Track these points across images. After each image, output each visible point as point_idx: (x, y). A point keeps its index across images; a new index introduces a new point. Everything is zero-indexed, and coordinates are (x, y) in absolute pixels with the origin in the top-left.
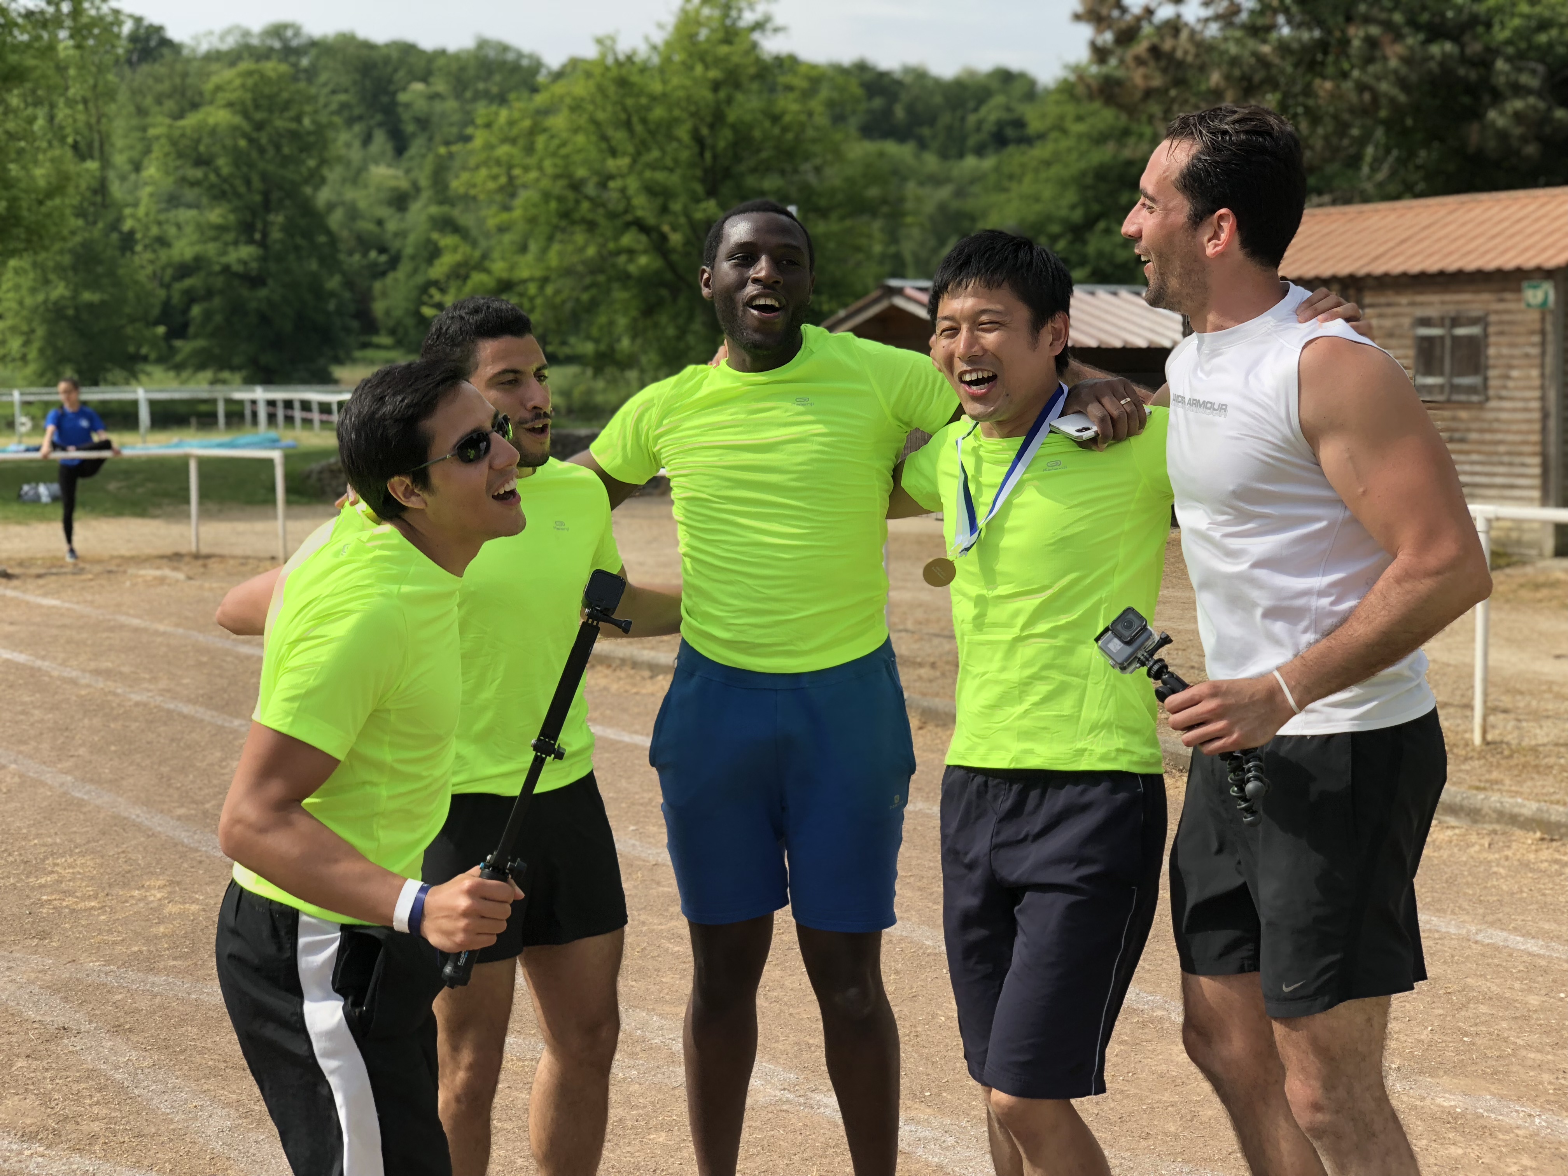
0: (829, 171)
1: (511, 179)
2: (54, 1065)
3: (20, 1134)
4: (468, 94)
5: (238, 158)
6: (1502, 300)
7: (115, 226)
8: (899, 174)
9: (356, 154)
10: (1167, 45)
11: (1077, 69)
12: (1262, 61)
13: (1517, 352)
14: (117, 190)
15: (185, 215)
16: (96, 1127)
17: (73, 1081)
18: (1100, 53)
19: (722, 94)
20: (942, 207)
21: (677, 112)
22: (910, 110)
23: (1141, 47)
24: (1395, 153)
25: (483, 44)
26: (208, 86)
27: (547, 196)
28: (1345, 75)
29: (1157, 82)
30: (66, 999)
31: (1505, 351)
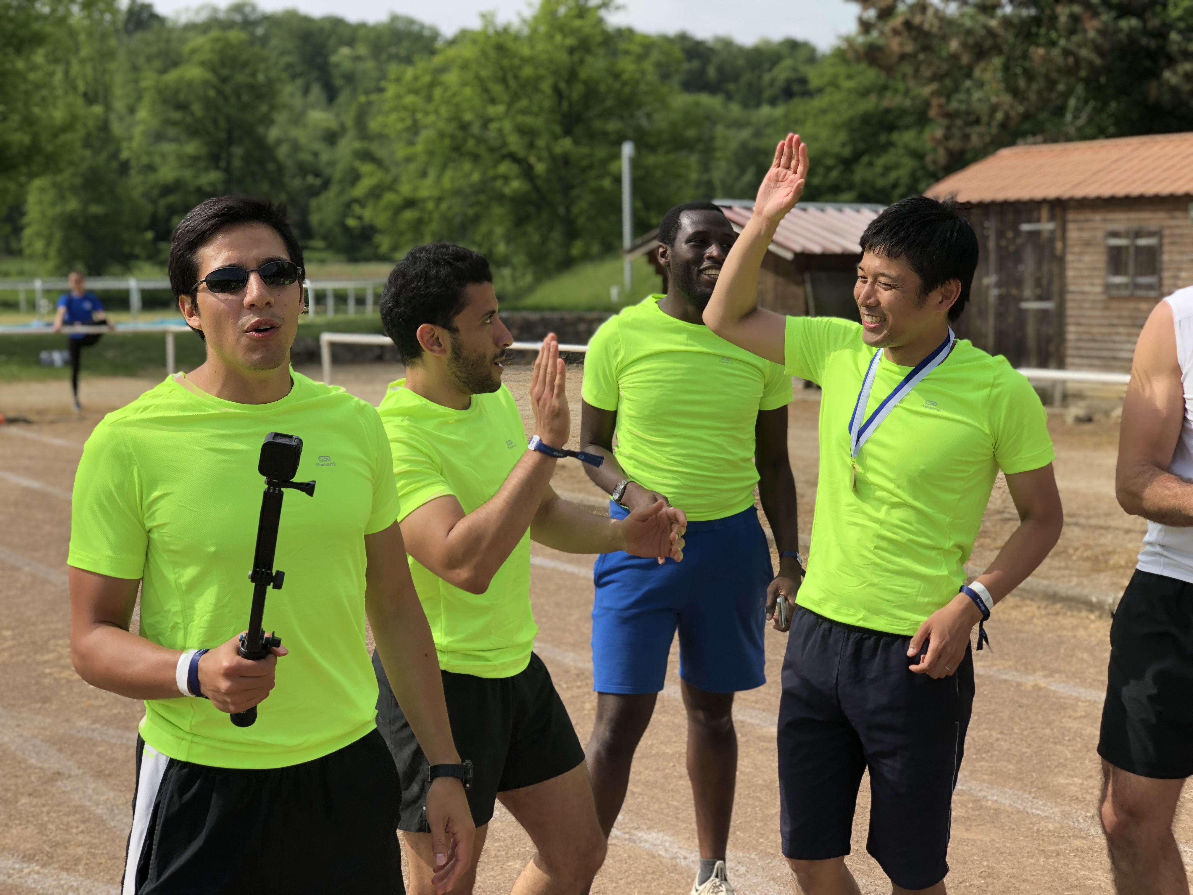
0: (657, 117)
1: (415, 122)
2: (50, 802)
3: (21, 856)
4: (384, 57)
5: (209, 104)
6: (1173, 218)
7: (115, 155)
8: (711, 119)
9: (298, 102)
10: (917, 20)
11: (849, 40)
12: (991, 32)
13: (1185, 258)
14: (117, 128)
15: (167, 147)
16: (80, 851)
17: (64, 815)
18: (866, 26)
19: (576, 57)
20: (744, 145)
21: (542, 71)
22: (720, 70)
23: (897, 21)
24: (1092, 104)
25: (395, 18)
26: (186, 49)
27: (442, 135)
28: (1053, 44)
29: (909, 48)
30: (60, 750)
31: (1176, 257)
